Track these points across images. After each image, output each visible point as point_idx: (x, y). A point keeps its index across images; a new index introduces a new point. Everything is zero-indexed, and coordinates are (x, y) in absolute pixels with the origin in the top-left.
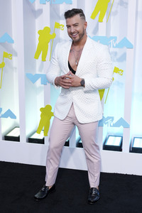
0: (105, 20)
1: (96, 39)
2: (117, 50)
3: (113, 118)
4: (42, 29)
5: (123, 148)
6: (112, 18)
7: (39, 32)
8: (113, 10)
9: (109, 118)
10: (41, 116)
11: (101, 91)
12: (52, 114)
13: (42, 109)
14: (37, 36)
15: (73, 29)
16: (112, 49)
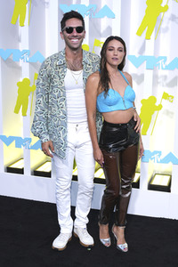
2: (166, 72)
5: (172, 189)
8: (164, 26)
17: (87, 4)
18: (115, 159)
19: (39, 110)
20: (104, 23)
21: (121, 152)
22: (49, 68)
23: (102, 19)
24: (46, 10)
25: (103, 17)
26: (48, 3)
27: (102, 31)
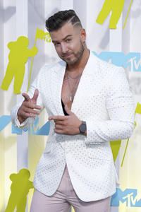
0: (119, 25)
1: (105, 57)
3: (135, 192)
4: (15, 40)
6: (132, 21)
7: (10, 45)
9: (128, 191)
10: (12, 187)
11: (115, 143)
12: (31, 185)
13: (12, 177)
14: (6, 52)
15: (65, 47)
16: (132, 74)
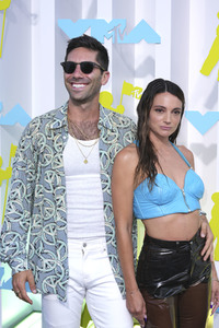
17: (109, 19)
18: (168, 311)
19: (13, 211)
20: (140, 52)
21: (179, 296)
22: (36, 133)
23: (136, 46)
24: (33, 27)
25: (139, 42)
26: (36, 16)
27: (136, 67)
